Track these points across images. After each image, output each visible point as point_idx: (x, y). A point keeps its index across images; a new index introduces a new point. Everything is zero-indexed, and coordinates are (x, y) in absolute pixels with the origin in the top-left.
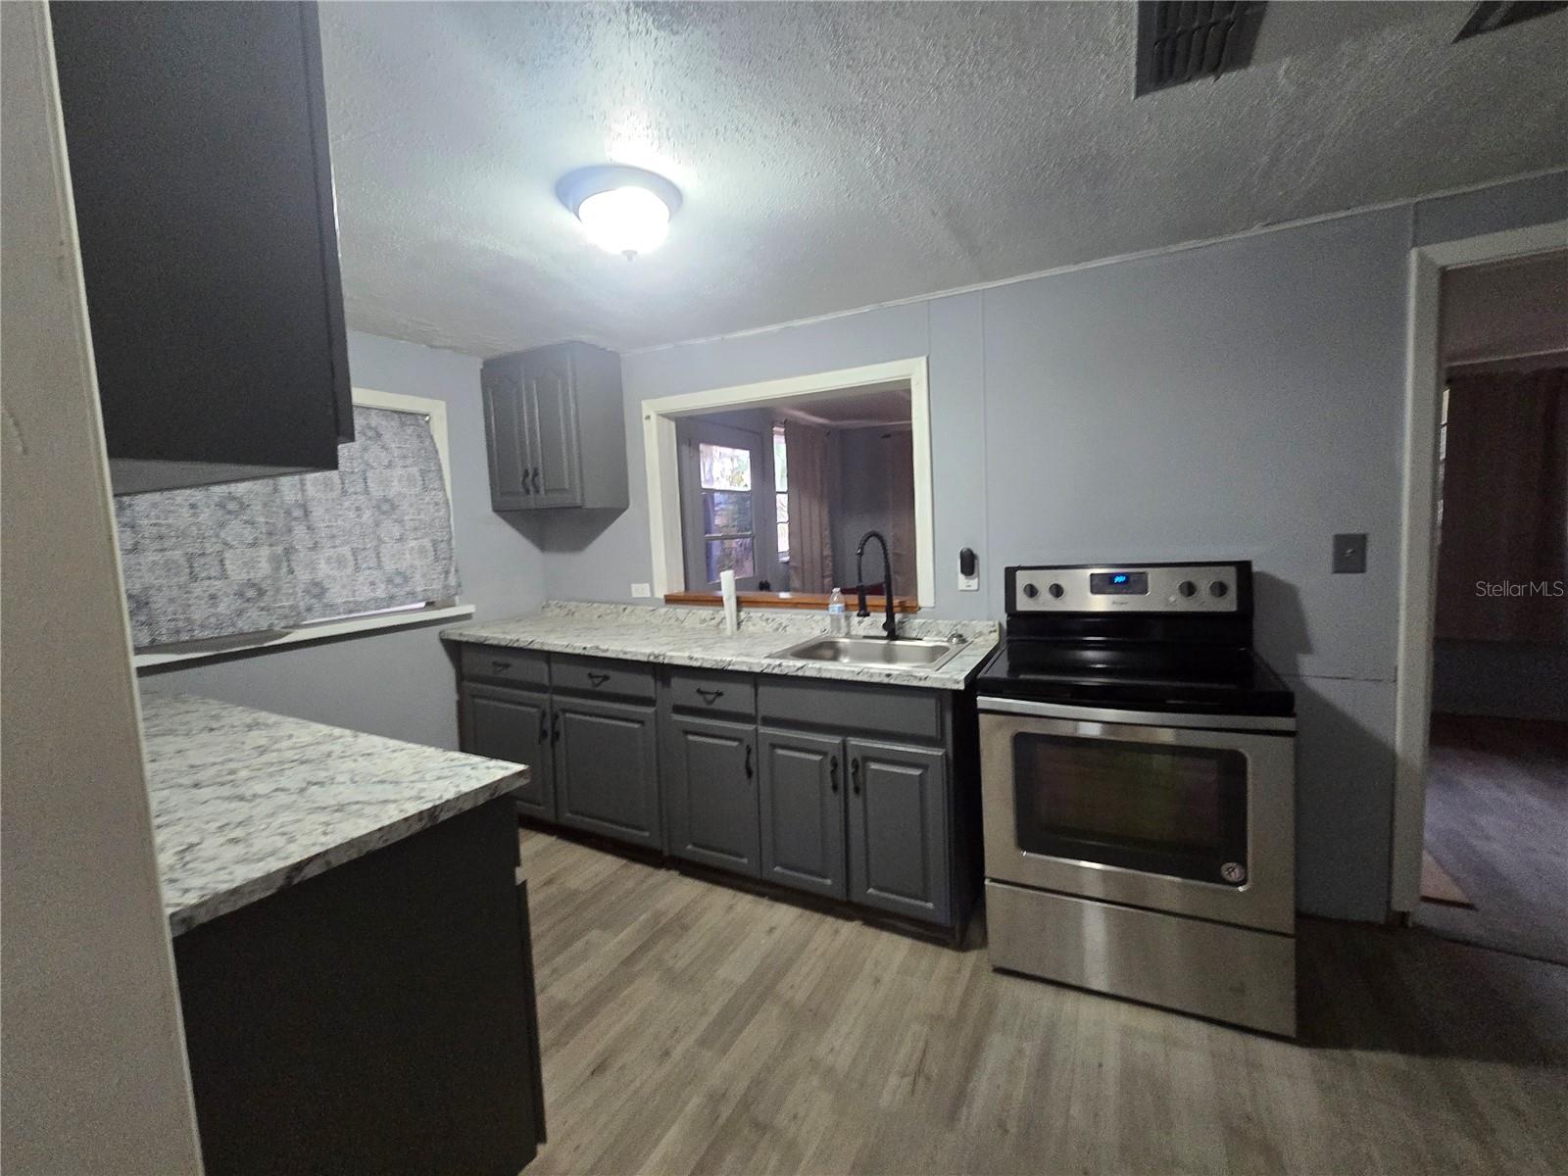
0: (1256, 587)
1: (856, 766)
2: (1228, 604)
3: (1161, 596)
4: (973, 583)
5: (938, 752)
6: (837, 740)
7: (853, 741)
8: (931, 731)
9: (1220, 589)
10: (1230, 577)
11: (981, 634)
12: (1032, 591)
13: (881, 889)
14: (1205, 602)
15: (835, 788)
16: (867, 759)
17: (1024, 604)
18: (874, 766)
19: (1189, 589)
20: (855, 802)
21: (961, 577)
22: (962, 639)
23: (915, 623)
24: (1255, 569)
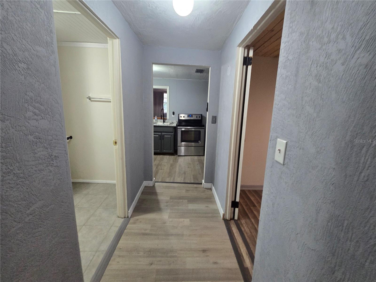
0: (203, 117)
1: (163, 136)
2: (200, 119)
3: (194, 118)
4: (174, 116)
5: (173, 133)
6: (160, 133)
7: (162, 133)
8: (172, 131)
9: (199, 117)
10: (200, 116)
11: (175, 122)
12: (181, 117)
13: (165, 150)
14: (198, 118)
15: (160, 139)
16: (164, 135)
17: (180, 118)
18: (165, 136)
19: (197, 117)
20: (163, 141)
21: (172, 115)
22: (173, 123)
23: (166, 121)
24: (203, 115)
